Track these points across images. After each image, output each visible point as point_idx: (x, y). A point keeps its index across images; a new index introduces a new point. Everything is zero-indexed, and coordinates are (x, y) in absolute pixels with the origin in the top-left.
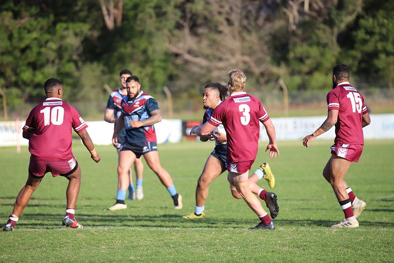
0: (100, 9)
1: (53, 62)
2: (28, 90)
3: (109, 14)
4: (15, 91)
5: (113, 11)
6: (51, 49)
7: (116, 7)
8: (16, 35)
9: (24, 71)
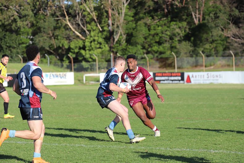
0: (192, 15)
1: (169, 41)
2: (156, 55)
3: (196, 18)
4: (150, 55)
5: (198, 16)
6: (167, 35)
7: (199, 14)
8: (152, 28)
9: (154, 46)
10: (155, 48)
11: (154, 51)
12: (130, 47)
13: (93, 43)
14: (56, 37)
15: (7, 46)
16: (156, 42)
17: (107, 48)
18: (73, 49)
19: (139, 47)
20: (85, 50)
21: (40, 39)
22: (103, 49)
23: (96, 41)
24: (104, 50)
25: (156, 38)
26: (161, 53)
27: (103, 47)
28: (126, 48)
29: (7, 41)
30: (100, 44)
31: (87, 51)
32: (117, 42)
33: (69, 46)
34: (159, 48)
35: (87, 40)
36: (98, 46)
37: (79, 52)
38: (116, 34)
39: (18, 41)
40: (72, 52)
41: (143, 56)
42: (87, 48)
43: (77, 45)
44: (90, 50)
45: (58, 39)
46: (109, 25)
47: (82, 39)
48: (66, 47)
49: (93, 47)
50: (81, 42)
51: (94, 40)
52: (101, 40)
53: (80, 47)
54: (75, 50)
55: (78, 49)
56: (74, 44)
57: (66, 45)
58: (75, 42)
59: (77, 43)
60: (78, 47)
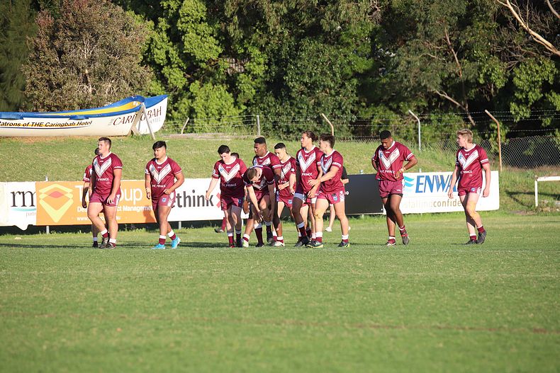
14: (464, 52)
15: (306, 84)
18: (522, 91)
21: (412, 58)
29: (306, 67)
33: (511, 78)
37: (544, 97)
39: (342, 67)
40: (519, 102)
43: (537, 78)
45: (472, 60)
47: (553, 57)
48: (500, 84)
50: (550, 66)
53: (545, 83)
54: (530, 93)
55: (538, 91)
56: (527, 73)
57: (499, 78)
58: (530, 68)
59: (537, 71)
60: (540, 83)
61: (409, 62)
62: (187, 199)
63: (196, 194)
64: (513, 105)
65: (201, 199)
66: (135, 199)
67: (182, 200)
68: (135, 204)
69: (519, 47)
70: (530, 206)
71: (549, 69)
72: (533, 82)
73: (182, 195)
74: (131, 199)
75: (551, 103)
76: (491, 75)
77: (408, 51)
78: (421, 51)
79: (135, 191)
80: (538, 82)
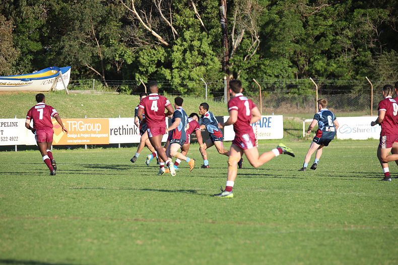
10: (320, 65)
11: (317, 72)
12: (267, 62)
13: (188, 54)
14: (104, 41)
16: (323, 53)
17: (216, 64)
18: (144, 67)
19: (286, 62)
20: (171, 69)
22: (209, 67)
23: (196, 48)
24: (210, 69)
25: (324, 43)
26: (332, 75)
27: (209, 62)
28: (259, 65)
30: (204, 55)
31: (175, 71)
32: (237, 52)
33: (137, 58)
34: (328, 64)
35: (175, 48)
36: (199, 60)
37: (157, 71)
38: (236, 33)
40: (141, 73)
41: (294, 83)
42: (175, 65)
43: (155, 58)
44: (180, 69)
45: (109, 46)
46: (220, 15)
47: (163, 46)
48: (129, 62)
49: (187, 61)
50: (162, 51)
51: (191, 48)
52: (206, 47)
53: (159, 61)
54: (150, 68)
55: (154, 66)
56: (148, 55)
57: (129, 57)
58: (150, 52)
59: (154, 54)
60: (156, 62)
61: (71, 46)
62: (124, 130)
63: (129, 127)
64: (137, 75)
65: (131, 130)
66: (98, 130)
67: (121, 130)
68: (97, 133)
69: (138, 38)
70: (299, 137)
71: (162, 53)
72: (151, 61)
73: (121, 128)
74: (95, 130)
75: (163, 74)
76: (124, 55)
77: (69, 39)
78: (78, 38)
79: (97, 124)
80: (154, 61)
